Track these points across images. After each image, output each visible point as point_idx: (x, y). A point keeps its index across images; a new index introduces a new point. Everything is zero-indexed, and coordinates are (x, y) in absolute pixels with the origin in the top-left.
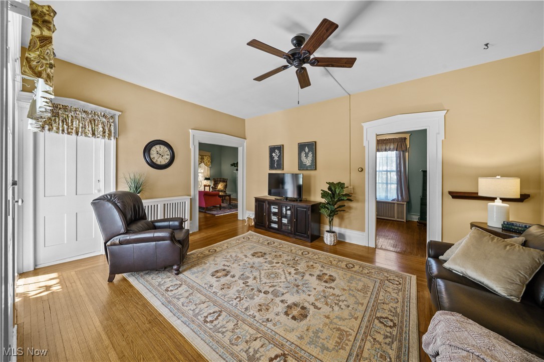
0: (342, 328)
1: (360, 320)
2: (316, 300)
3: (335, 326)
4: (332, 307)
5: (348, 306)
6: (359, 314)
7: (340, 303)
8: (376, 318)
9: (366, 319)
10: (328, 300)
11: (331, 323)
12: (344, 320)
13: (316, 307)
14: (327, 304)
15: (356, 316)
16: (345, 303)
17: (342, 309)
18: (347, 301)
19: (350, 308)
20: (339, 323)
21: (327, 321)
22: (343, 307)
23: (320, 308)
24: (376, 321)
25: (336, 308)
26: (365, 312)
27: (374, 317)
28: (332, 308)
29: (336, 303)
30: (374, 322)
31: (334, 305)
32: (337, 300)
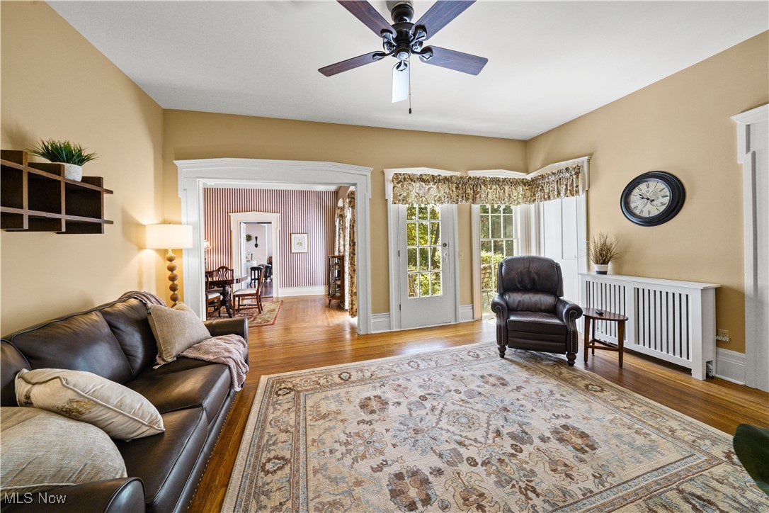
0: (322, 421)
1: (309, 443)
2: (373, 431)
3: (330, 417)
4: (349, 435)
5: (331, 452)
6: (313, 451)
7: (343, 449)
8: (290, 461)
9: (302, 450)
10: (360, 441)
11: (335, 418)
12: (326, 430)
13: (363, 422)
14: (358, 434)
15: (316, 444)
16: (338, 455)
17: (336, 442)
18: (339, 460)
19: (328, 450)
20: (328, 424)
21: (340, 417)
22: (337, 446)
23: (358, 424)
24: (288, 456)
25: (343, 438)
26: (307, 458)
27: (292, 460)
28: (347, 434)
29: (350, 444)
30: (291, 453)
31: (349, 439)
32: (352, 450)
